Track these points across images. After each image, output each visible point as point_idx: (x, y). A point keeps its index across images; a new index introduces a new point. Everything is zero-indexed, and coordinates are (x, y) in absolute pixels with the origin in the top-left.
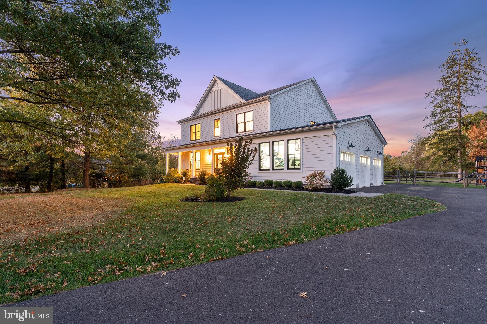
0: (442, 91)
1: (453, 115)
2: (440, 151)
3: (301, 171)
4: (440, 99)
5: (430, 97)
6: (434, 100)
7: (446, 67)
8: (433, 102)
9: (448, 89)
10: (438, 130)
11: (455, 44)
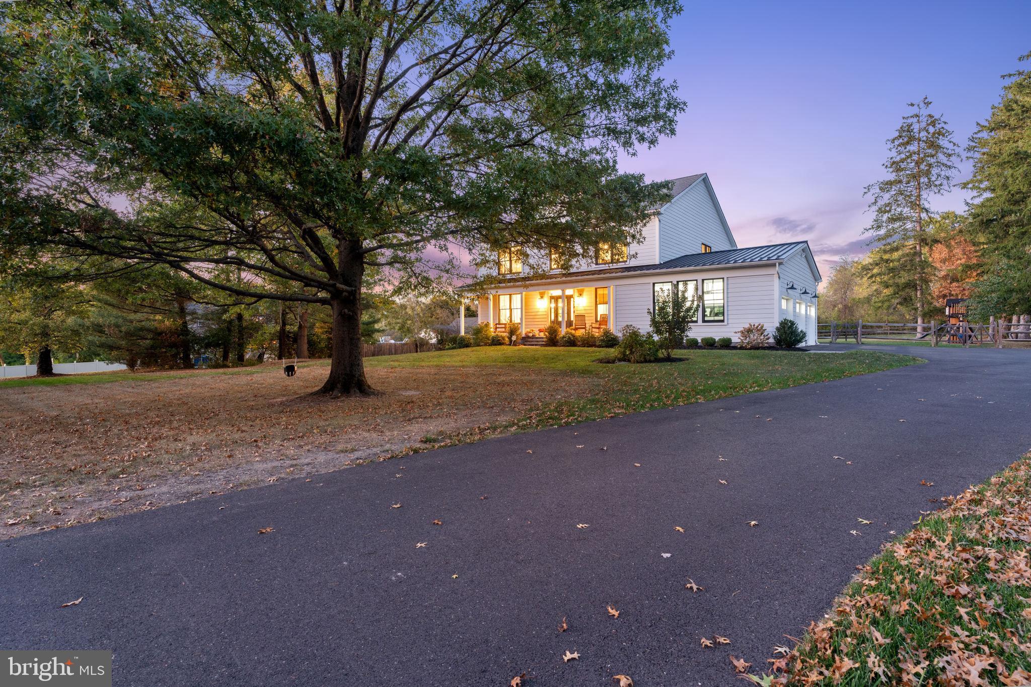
0: (890, 183)
1: (909, 226)
2: (887, 287)
3: (725, 323)
4: (886, 197)
5: (870, 194)
6: (877, 199)
7: (897, 143)
8: (876, 202)
9: (900, 182)
10: (885, 252)
11: (912, 105)
